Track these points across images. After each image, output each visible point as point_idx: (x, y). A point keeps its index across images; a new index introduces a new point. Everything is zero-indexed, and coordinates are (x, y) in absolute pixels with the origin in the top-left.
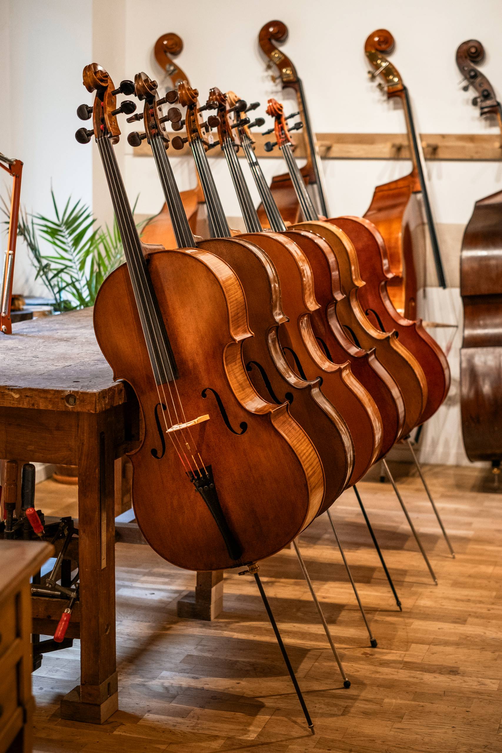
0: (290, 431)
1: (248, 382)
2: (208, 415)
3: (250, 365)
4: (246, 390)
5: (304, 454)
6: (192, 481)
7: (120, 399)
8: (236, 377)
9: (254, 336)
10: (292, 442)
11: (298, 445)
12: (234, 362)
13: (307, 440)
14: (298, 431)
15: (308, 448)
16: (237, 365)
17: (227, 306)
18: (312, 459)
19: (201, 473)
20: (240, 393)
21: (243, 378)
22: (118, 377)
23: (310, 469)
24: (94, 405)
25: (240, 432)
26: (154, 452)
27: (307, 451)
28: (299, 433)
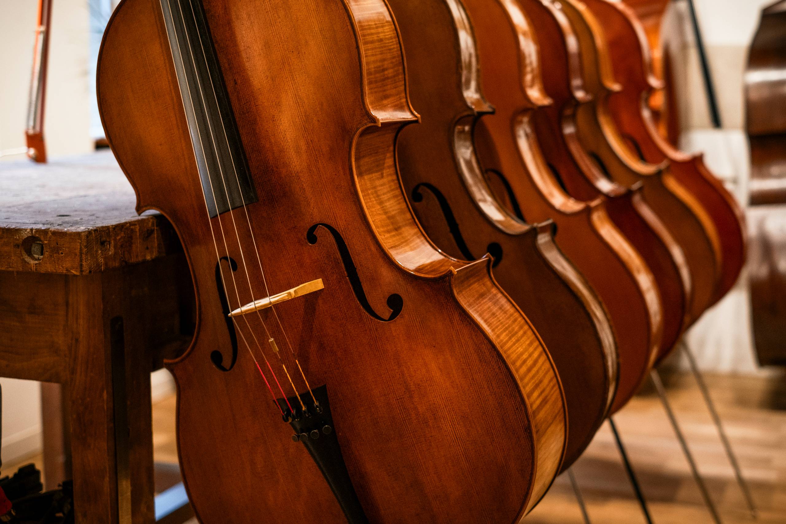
0: (494, 314)
1: (408, 216)
2: (321, 279)
3: (420, 191)
4: (403, 229)
5: (525, 361)
6: (286, 420)
7: (147, 248)
8: (381, 203)
9: (420, 121)
10: (498, 336)
11: (509, 344)
12: (377, 171)
13: (530, 333)
14: (511, 315)
15: (531, 349)
16: (385, 180)
17: (358, 47)
18: (541, 372)
19: (304, 404)
20: (387, 235)
21: (396, 207)
22: (146, 206)
23: (536, 394)
24: (78, 258)
25: (387, 315)
26: (217, 357)
27: (530, 355)
28: (512, 319)
